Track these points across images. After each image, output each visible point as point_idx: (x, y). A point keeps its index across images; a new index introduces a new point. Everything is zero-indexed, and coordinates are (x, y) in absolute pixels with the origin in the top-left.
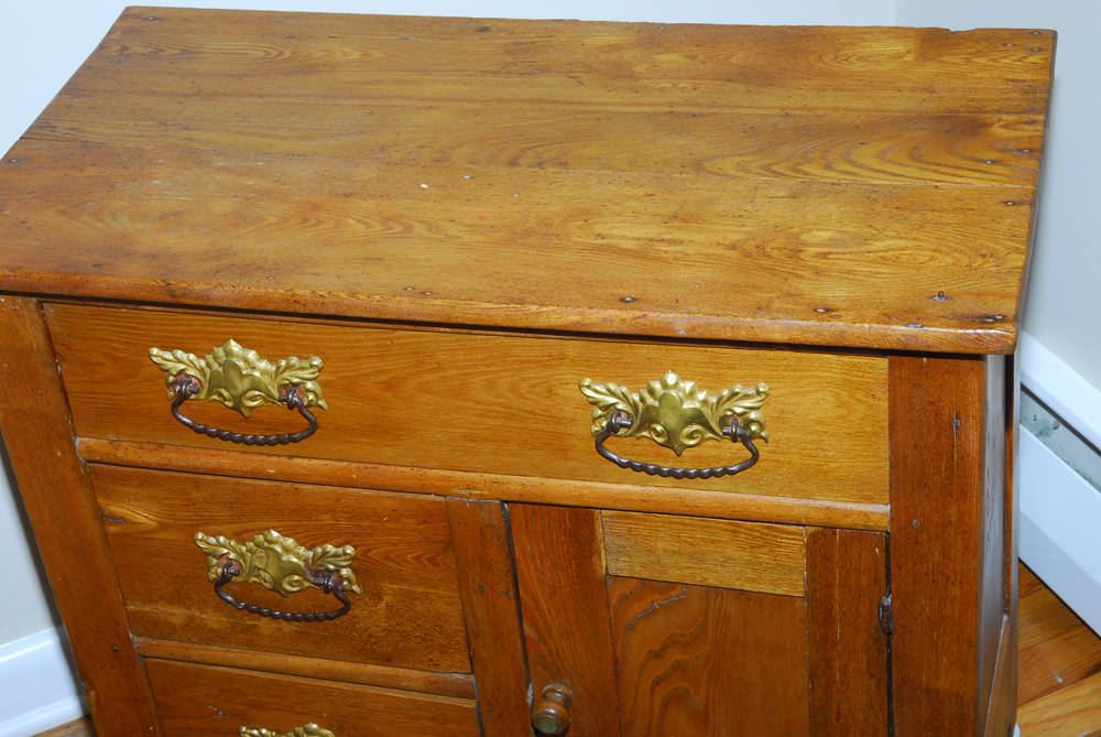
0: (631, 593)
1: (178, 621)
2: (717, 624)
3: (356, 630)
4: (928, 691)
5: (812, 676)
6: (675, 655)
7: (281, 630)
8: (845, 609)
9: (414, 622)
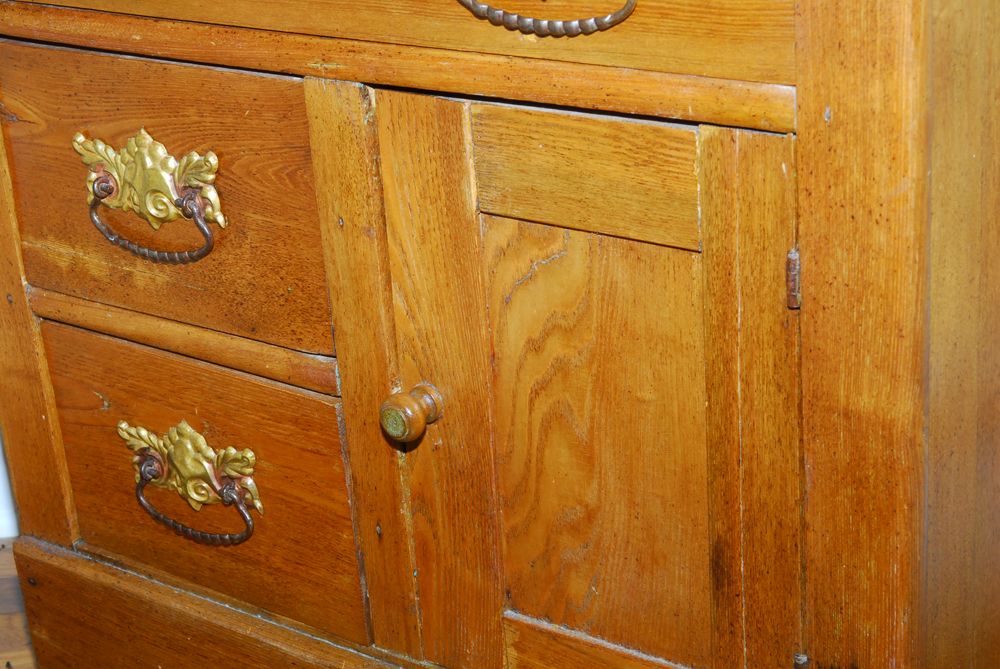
0: (508, 245)
1: (64, 264)
2: (603, 299)
3: (222, 283)
4: (847, 415)
5: (710, 388)
6: (555, 347)
7: (154, 280)
8: (747, 272)
9: (277, 273)
